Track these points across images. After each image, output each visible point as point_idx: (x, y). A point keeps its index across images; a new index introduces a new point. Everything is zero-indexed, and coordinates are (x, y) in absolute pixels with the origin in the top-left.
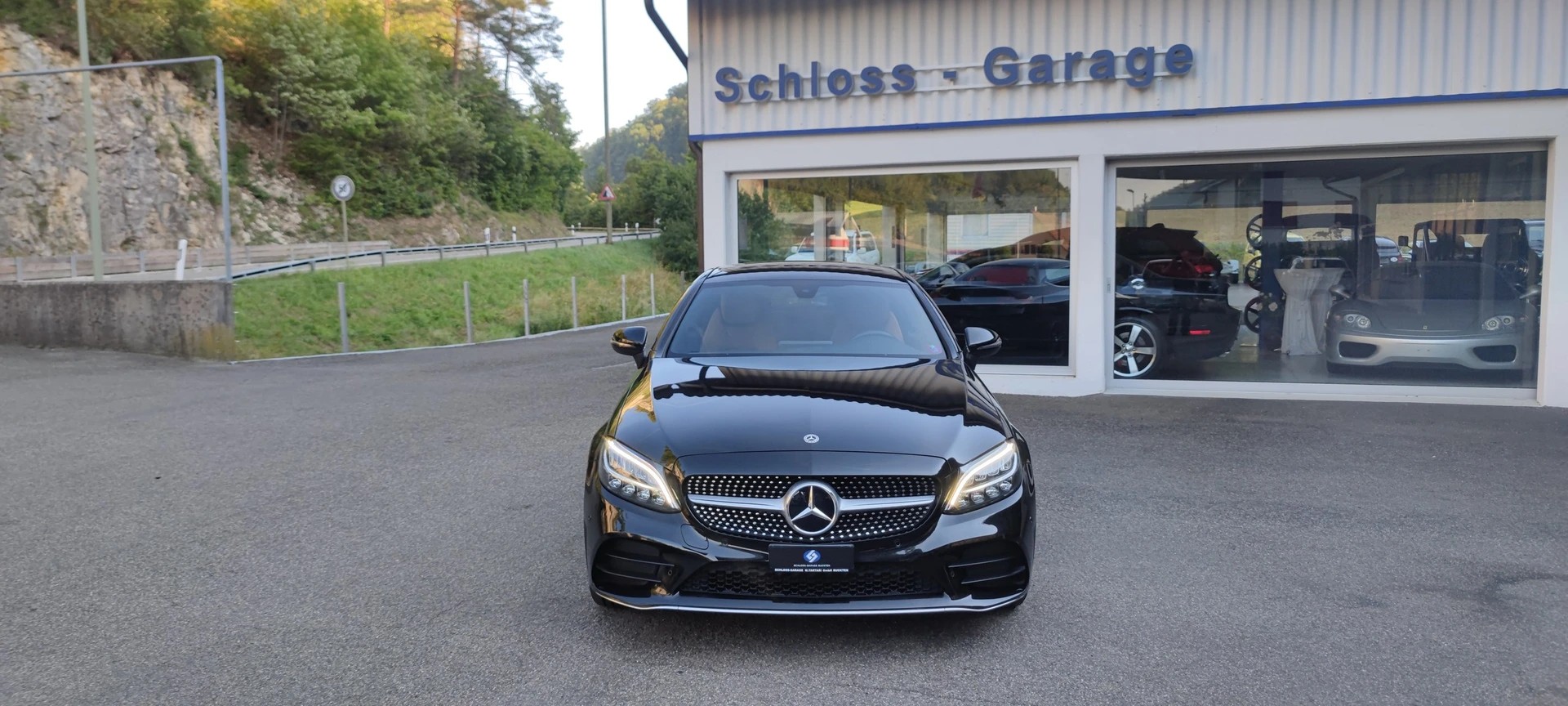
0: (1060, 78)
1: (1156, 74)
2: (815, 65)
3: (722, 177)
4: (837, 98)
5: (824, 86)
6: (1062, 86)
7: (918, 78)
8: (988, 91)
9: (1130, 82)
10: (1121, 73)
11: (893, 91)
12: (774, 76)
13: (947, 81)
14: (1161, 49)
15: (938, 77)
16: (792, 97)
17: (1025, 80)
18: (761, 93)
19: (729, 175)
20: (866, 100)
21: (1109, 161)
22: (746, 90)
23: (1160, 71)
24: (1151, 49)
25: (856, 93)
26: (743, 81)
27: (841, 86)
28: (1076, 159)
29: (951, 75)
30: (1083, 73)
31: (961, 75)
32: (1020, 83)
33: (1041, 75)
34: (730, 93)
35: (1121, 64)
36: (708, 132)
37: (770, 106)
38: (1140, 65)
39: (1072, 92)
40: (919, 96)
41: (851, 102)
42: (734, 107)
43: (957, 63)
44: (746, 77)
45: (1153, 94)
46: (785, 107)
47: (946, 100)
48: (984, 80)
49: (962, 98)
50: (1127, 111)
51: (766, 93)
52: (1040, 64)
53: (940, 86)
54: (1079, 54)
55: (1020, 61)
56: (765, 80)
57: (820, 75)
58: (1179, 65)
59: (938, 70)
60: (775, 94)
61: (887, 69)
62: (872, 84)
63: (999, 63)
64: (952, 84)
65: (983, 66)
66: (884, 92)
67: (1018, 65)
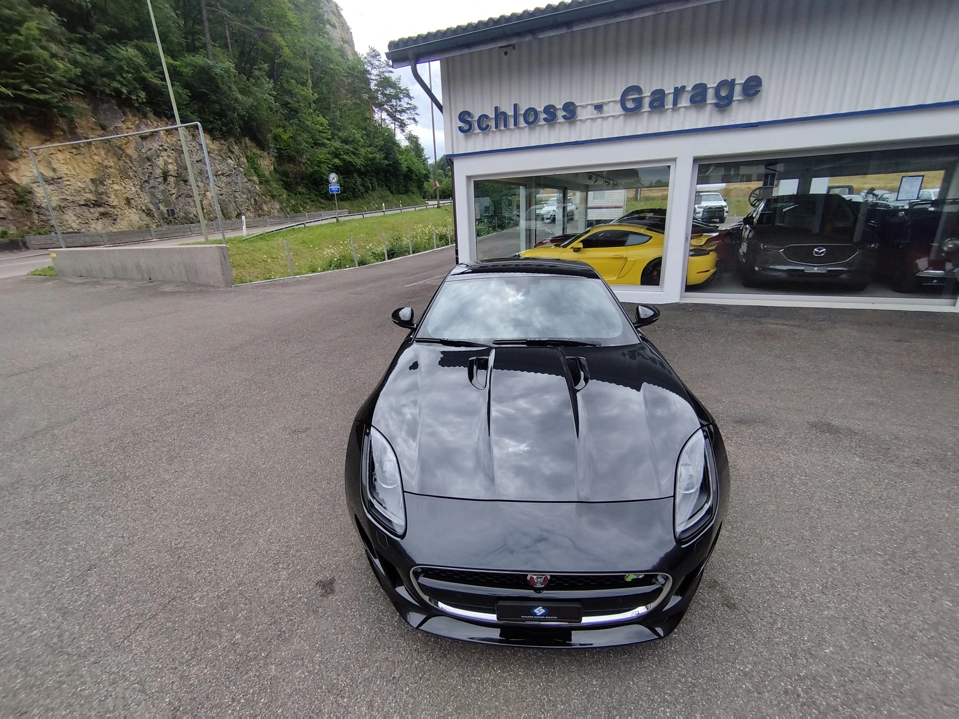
0: (669, 105)
1: (734, 99)
2: (516, 106)
3: (464, 180)
4: (529, 127)
5: (521, 119)
6: (670, 110)
7: (579, 110)
8: (622, 118)
9: (716, 105)
10: (711, 99)
11: (562, 120)
12: (492, 115)
13: (595, 112)
14: (740, 80)
15: (590, 109)
16: (503, 128)
17: (646, 108)
18: (484, 126)
19: (469, 178)
20: (546, 127)
21: (696, 160)
22: (476, 125)
23: (737, 95)
24: (733, 80)
25: (540, 123)
26: (474, 119)
27: (531, 120)
28: (674, 160)
29: (599, 107)
30: (684, 102)
31: (605, 108)
32: (643, 110)
33: (657, 104)
34: (466, 127)
35: (710, 93)
36: (456, 152)
37: (491, 134)
38: (723, 93)
39: (676, 115)
40: (578, 123)
41: (538, 129)
42: (470, 136)
43: (603, 99)
44: (476, 116)
45: (729, 113)
46: (498, 135)
47: (594, 125)
48: (620, 110)
49: (605, 123)
50: (711, 126)
51: (488, 126)
52: (656, 96)
53: (592, 115)
54: (684, 87)
55: (644, 95)
56: (487, 117)
57: (519, 112)
58: (753, 90)
59: (590, 105)
60: (492, 127)
61: (559, 106)
62: (549, 116)
63: (630, 97)
64: (599, 113)
65: (619, 100)
66: (557, 121)
67: (642, 98)
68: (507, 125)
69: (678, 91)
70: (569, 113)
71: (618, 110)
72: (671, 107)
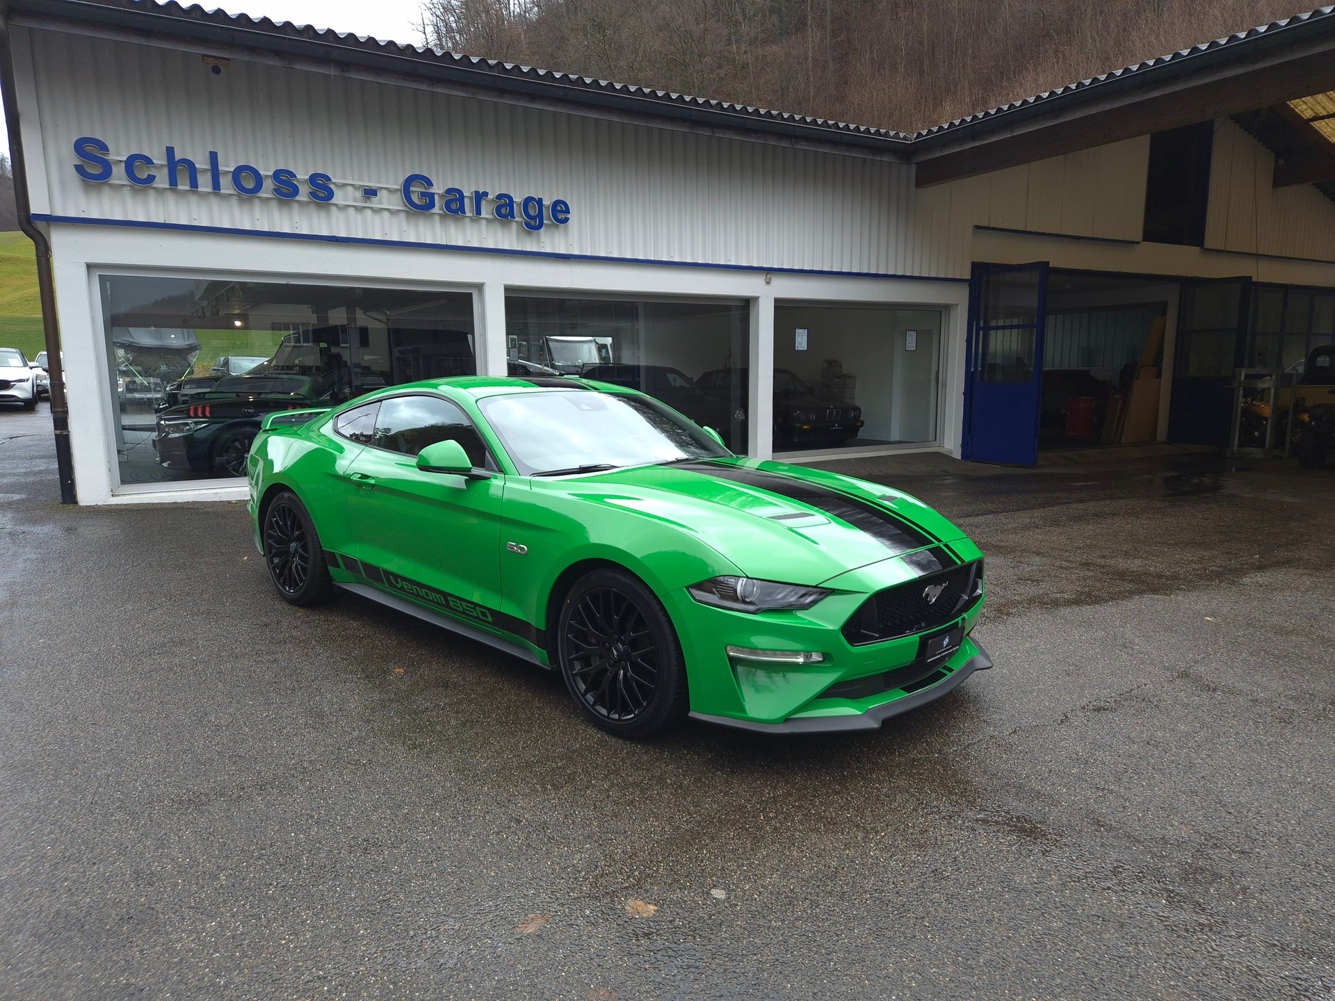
2: (213, 156)
3: (84, 270)
4: (239, 196)
6: (471, 219)
8: (402, 215)
9: (528, 225)
12: (159, 159)
16: (184, 186)
19: (90, 267)
20: (274, 204)
21: (508, 289)
28: (480, 287)
32: (434, 212)
33: (453, 206)
34: (94, 170)
36: (59, 213)
37: (152, 195)
39: (475, 227)
40: (334, 209)
41: (257, 203)
42: (98, 188)
43: (370, 182)
44: (118, 154)
45: (538, 237)
46: (170, 197)
47: (359, 217)
48: (401, 204)
49: (377, 218)
50: (520, 249)
51: (151, 179)
52: (450, 197)
53: (355, 201)
54: (486, 194)
55: (431, 191)
56: (148, 161)
57: (221, 168)
58: (561, 216)
59: (352, 185)
60: (162, 181)
61: (302, 175)
62: (286, 188)
63: (416, 189)
64: (368, 201)
65: (400, 190)
66: (298, 198)
67: (433, 194)
68: (194, 184)
69: (479, 197)
70: (322, 191)
71: (396, 203)
72: (471, 215)
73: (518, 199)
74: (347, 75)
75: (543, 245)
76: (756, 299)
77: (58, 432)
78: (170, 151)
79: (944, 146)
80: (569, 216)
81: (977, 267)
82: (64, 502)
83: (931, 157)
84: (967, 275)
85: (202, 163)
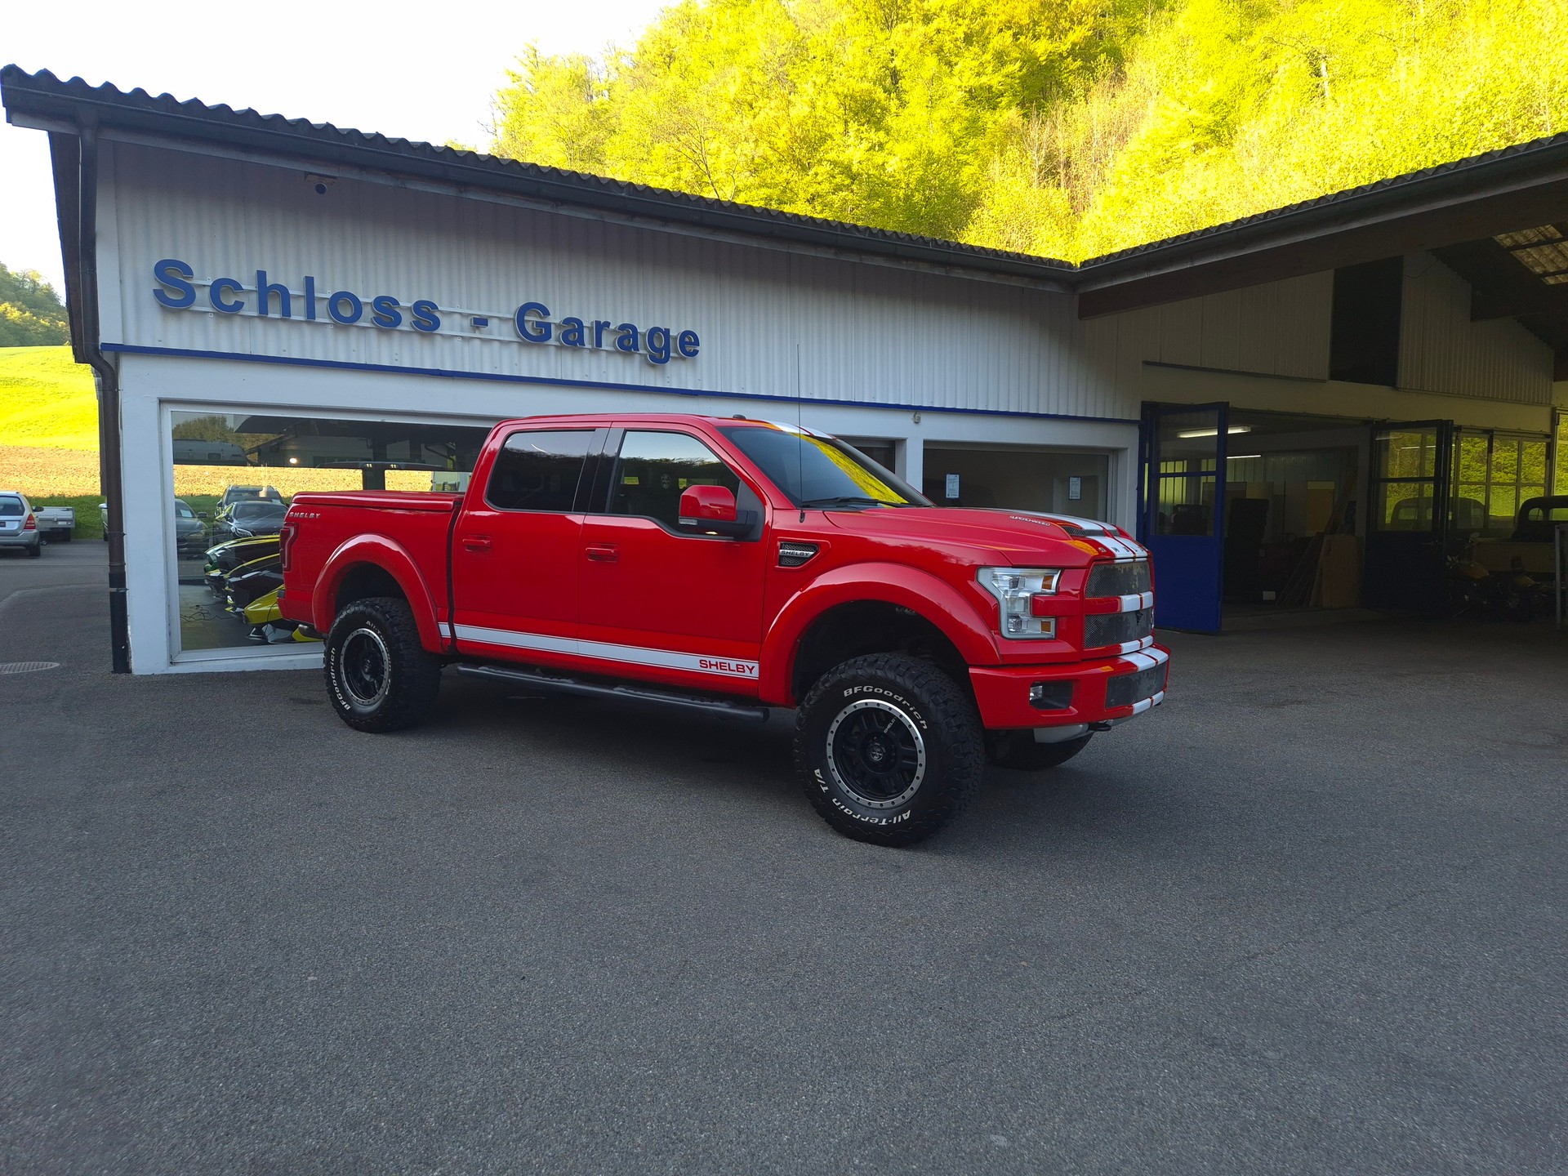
0: (589, 344)
1: (670, 354)
2: (309, 282)
3: (156, 405)
4: (334, 325)
5: (321, 309)
6: (590, 351)
7: (442, 318)
9: (652, 358)
10: (643, 348)
11: (409, 328)
12: (249, 284)
13: (472, 328)
14: (676, 332)
15: (463, 321)
16: (274, 314)
18: (228, 302)
19: (161, 401)
20: (373, 334)
22: (202, 296)
23: (673, 350)
24: (668, 331)
25: (364, 324)
26: (200, 282)
27: (347, 312)
29: (480, 323)
31: (491, 324)
32: (550, 343)
33: (571, 338)
34: (175, 295)
35: (643, 340)
36: (132, 342)
37: (237, 323)
38: (657, 345)
39: (594, 359)
40: (439, 339)
41: (354, 331)
42: (178, 315)
43: (480, 310)
44: (204, 278)
45: (664, 370)
46: (259, 325)
47: (466, 348)
48: (513, 333)
49: (486, 349)
50: (643, 385)
51: (239, 306)
52: (568, 328)
53: (462, 331)
54: (607, 324)
56: (235, 286)
57: (317, 295)
58: (689, 348)
59: (460, 313)
60: (250, 308)
61: (405, 302)
62: (386, 315)
63: (531, 318)
64: (477, 332)
65: (513, 319)
66: (399, 328)
67: (549, 325)
68: (286, 312)
69: (601, 327)
70: (427, 319)
71: (508, 332)
72: (590, 347)
73: (642, 329)
74: (464, 195)
75: (668, 380)
76: (903, 441)
77: (114, 590)
78: (261, 275)
79: (1114, 276)
80: (698, 348)
81: (1148, 408)
82: (116, 671)
83: (1099, 287)
84: (1137, 417)
85: (295, 289)
